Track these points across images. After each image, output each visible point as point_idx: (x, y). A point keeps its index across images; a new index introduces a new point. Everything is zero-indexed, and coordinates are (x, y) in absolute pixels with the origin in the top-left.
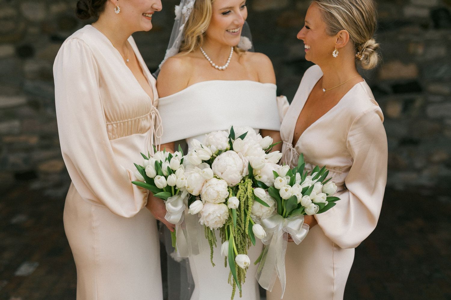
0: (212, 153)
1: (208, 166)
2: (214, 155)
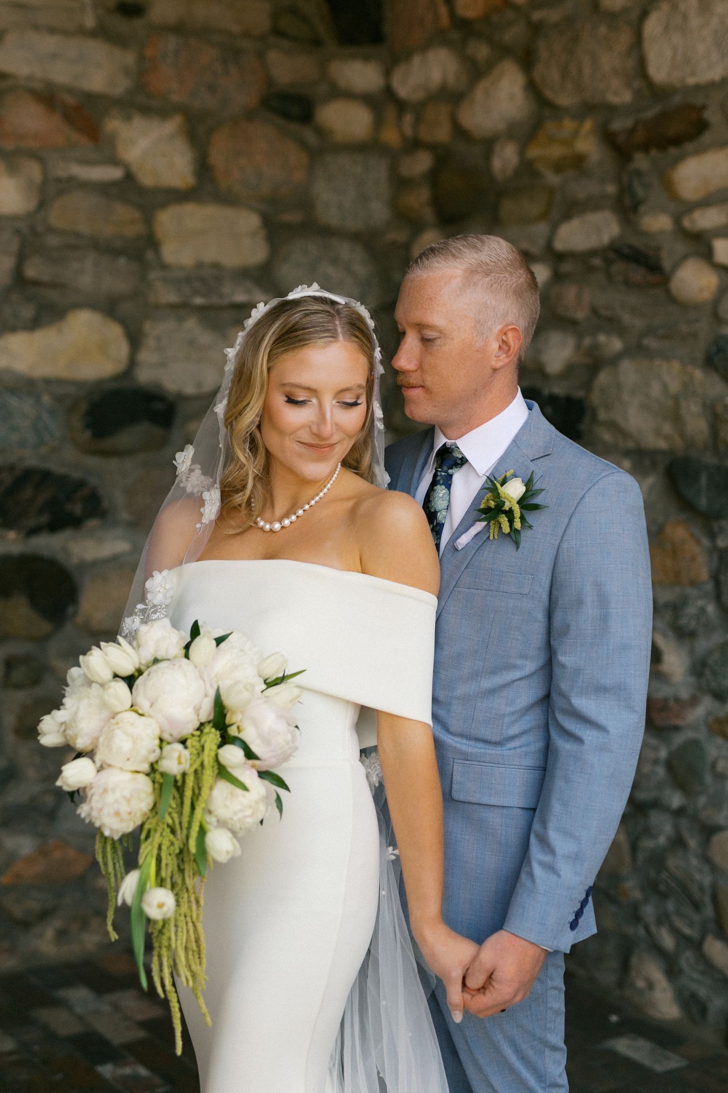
0: (140, 662)
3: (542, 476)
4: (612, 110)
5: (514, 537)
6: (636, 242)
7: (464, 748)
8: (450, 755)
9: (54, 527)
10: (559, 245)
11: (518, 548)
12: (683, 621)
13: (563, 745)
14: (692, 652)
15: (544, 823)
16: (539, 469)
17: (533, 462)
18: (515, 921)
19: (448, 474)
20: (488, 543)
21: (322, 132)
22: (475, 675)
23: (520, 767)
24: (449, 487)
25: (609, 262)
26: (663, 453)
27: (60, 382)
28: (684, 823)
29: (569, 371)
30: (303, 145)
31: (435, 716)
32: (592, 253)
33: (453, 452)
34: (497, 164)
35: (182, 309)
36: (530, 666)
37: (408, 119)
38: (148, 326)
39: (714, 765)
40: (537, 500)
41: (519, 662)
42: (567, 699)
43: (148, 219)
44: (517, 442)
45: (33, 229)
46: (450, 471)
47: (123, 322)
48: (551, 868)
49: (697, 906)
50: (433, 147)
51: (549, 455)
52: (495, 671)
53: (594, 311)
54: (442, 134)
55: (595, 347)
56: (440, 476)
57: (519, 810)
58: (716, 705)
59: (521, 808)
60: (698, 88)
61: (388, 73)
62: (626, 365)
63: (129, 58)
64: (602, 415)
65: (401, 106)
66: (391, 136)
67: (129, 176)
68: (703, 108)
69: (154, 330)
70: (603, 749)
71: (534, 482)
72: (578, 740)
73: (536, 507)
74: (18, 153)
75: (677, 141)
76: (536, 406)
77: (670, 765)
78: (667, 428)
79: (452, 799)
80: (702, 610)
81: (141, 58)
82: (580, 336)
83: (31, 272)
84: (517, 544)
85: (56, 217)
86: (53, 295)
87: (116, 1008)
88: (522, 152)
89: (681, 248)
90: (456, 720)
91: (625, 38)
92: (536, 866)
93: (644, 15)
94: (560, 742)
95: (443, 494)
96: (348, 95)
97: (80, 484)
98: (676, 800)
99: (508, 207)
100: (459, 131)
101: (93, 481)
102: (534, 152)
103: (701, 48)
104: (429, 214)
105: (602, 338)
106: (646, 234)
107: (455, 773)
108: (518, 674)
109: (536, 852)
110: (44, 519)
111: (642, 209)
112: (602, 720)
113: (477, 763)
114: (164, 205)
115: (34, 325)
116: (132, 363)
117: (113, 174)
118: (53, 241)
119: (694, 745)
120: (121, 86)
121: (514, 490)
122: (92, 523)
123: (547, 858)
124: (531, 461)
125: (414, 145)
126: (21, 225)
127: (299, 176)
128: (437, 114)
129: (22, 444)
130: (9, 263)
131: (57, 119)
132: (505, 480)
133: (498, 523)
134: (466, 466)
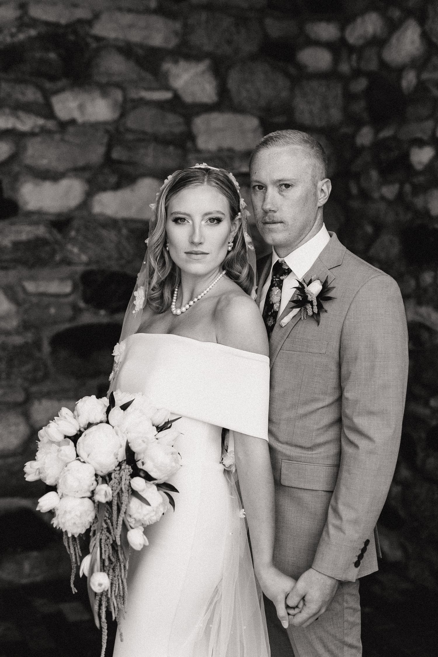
0: (80, 426)
2: (82, 430)
3: (334, 279)
5: (316, 317)
7: (288, 452)
8: (279, 457)
11: (318, 324)
13: (348, 449)
15: (336, 499)
16: (332, 275)
17: (330, 270)
18: (318, 563)
19: (280, 279)
20: (301, 322)
21: (301, 67)
22: (294, 406)
23: (323, 465)
24: (281, 288)
30: (287, 75)
31: (270, 432)
33: (282, 265)
34: (404, 84)
36: (329, 399)
37: (354, 57)
40: (330, 294)
41: (322, 397)
42: (351, 420)
43: (188, 121)
44: (321, 258)
45: (117, 130)
46: (281, 277)
48: (339, 529)
50: (369, 75)
51: (340, 265)
52: (306, 403)
54: (373, 66)
56: (275, 281)
57: (323, 492)
59: (325, 491)
61: (342, 29)
63: (178, 26)
65: (351, 49)
66: (345, 68)
67: (177, 97)
70: (371, 452)
71: (329, 283)
72: (356, 446)
73: (330, 299)
74: (109, 84)
76: (335, 235)
79: (281, 485)
81: (185, 25)
83: (115, 155)
84: (318, 322)
85: (131, 122)
86: (129, 169)
88: (418, 76)
90: (283, 433)
92: (330, 527)
94: (347, 448)
95: (277, 292)
96: (317, 43)
99: (410, 111)
100: (383, 64)
102: (425, 76)
104: (365, 116)
107: (282, 469)
108: (320, 405)
109: (332, 519)
112: (371, 433)
113: (296, 462)
114: (198, 114)
115: (117, 187)
117: (166, 95)
118: (130, 137)
120: (173, 43)
121: (315, 288)
123: (337, 522)
124: (329, 269)
125: (357, 73)
126: (110, 128)
127: (284, 94)
128: (371, 53)
129: (109, 258)
130: (101, 150)
131: (131, 64)
132: (310, 282)
133: (306, 309)
134: (291, 274)
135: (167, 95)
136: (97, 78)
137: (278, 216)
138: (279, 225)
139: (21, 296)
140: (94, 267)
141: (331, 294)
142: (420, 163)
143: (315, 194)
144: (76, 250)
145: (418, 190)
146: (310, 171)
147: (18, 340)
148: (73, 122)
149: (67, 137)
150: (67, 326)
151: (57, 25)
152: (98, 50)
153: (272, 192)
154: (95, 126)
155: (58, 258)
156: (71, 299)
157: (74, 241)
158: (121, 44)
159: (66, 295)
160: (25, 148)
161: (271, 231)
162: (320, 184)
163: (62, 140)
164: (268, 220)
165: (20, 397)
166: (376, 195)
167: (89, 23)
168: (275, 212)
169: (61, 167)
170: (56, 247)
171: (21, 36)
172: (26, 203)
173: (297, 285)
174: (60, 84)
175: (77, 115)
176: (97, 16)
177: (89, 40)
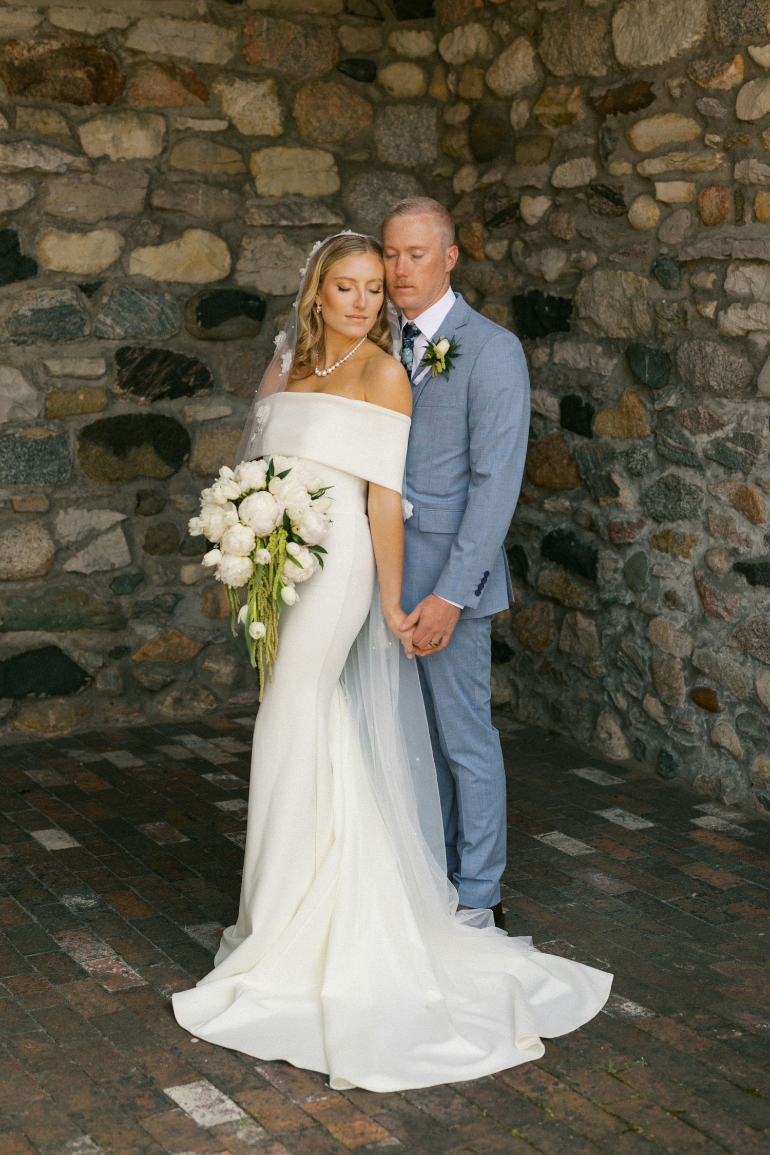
0: (242, 491)
1: (234, 507)
2: (244, 495)
3: (461, 337)
4: (593, 79)
5: (445, 374)
6: (605, 182)
7: (425, 501)
9: (173, 395)
10: (555, 183)
11: (448, 381)
12: (633, 465)
14: (640, 488)
16: (459, 333)
18: (439, 589)
19: (411, 341)
20: (433, 379)
21: (381, 88)
22: (429, 457)
24: (412, 348)
25: (590, 196)
26: (623, 340)
27: (178, 284)
28: (634, 614)
29: (562, 278)
30: (368, 99)
32: (578, 189)
33: (412, 327)
34: (514, 117)
35: (271, 229)
37: (452, 77)
38: (245, 242)
39: (652, 569)
43: (246, 160)
44: (448, 319)
45: (159, 169)
46: (412, 339)
47: (226, 240)
49: (641, 675)
50: (469, 101)
51: (466, 325)
52: (440, 454)
53: (579, 233)
54: (476, 92)
55: (579, 260)
56: (406, 342)
58: (655, 526)
60: (648, 68)
61: (437, 41)
62: (598, 273)
63: (232, 36)
64: (583, 312)
65: (448, 67)
66: (439, 91)
67: (231, 127)
68: (652, 84)
69: (249, 245)
71: (456, 342)
73: (457, 355)
74: (147, 111)
75: (635, 108)
76: (460, 295)
77: (625, 574)
78: (625, 322)
79: (420, 532)
80: (646, 456)
81: (242, 35)
82: (569, 252)
83: (156, 201)
84: (448, 379)
85: (176, 159)
86: (174, 218)
87: (217, 746)
88: (531, 110)
89: (638, 187)
90: (420, 484)
91: (601, 28)
93: (613, 12)
95: (410, 352)
96: (405, 59)
97: (195, 362)
98: (629, 598)
99: (522, 151)
100: (488, 91)
101: (203, 360)
102: (539, 110)
103: (650, 39)
104: (466, 154)
105: (584, 254)
106: (613, 176)
107: (420, 516)
110: (166, 388)
111: (611, 157)
113: (433, 509)
114: (258, 149)
115: (159, 241)
116: (233, 270)
117: (219, 125)
118: (173, 177)
119: (640, 555)
120: (226, 57)
121: (443, 348)
122: (201, 392)
124: (456, 329)
125: (456, 99)
126: (149, 166)
127: (365, 124)
128: (472, 75)
129: (150, 331)
130: (140, 194)
131: (177, 84)
132: (439, 341)
133: (436, 367)
134: (420, 336)
135: (222, 125)
136: (131, 103)
137: (409, 281)
138: (410, 289)
139: (42, 377)
140: (130, 343)
141: (458, 351)
142: (533, 216)
143: (444, 261)
144: (109, 321)
145: (529, 248)
146: (439, 239)
147: (39, 434)
148: (106, 158)
149: (97, 178)
150: (99, 416)
151: (85, 35)
152: (134, 66)
153: (404, 258)
154: (132, 163)
155: (87, 330)
156: (102, 382)
157: (107, 309)
158: (164, 60)
159: (98, 378)
160: (46, 192)
161: (402, 294)
162: (448, 250)
163: (93, 182)
164: (400, 284)
165: (43, 506)
166: (479, 254)
167: (124, 32)
168: (406, 277)
169: (91, 217)
170: (85, 317)
171: (41, 50)
172: (47, 261)
173: (427, 345)
174: (88, 110)
175: (110, 150)
176: (133, 24)
177: (123, 55)
